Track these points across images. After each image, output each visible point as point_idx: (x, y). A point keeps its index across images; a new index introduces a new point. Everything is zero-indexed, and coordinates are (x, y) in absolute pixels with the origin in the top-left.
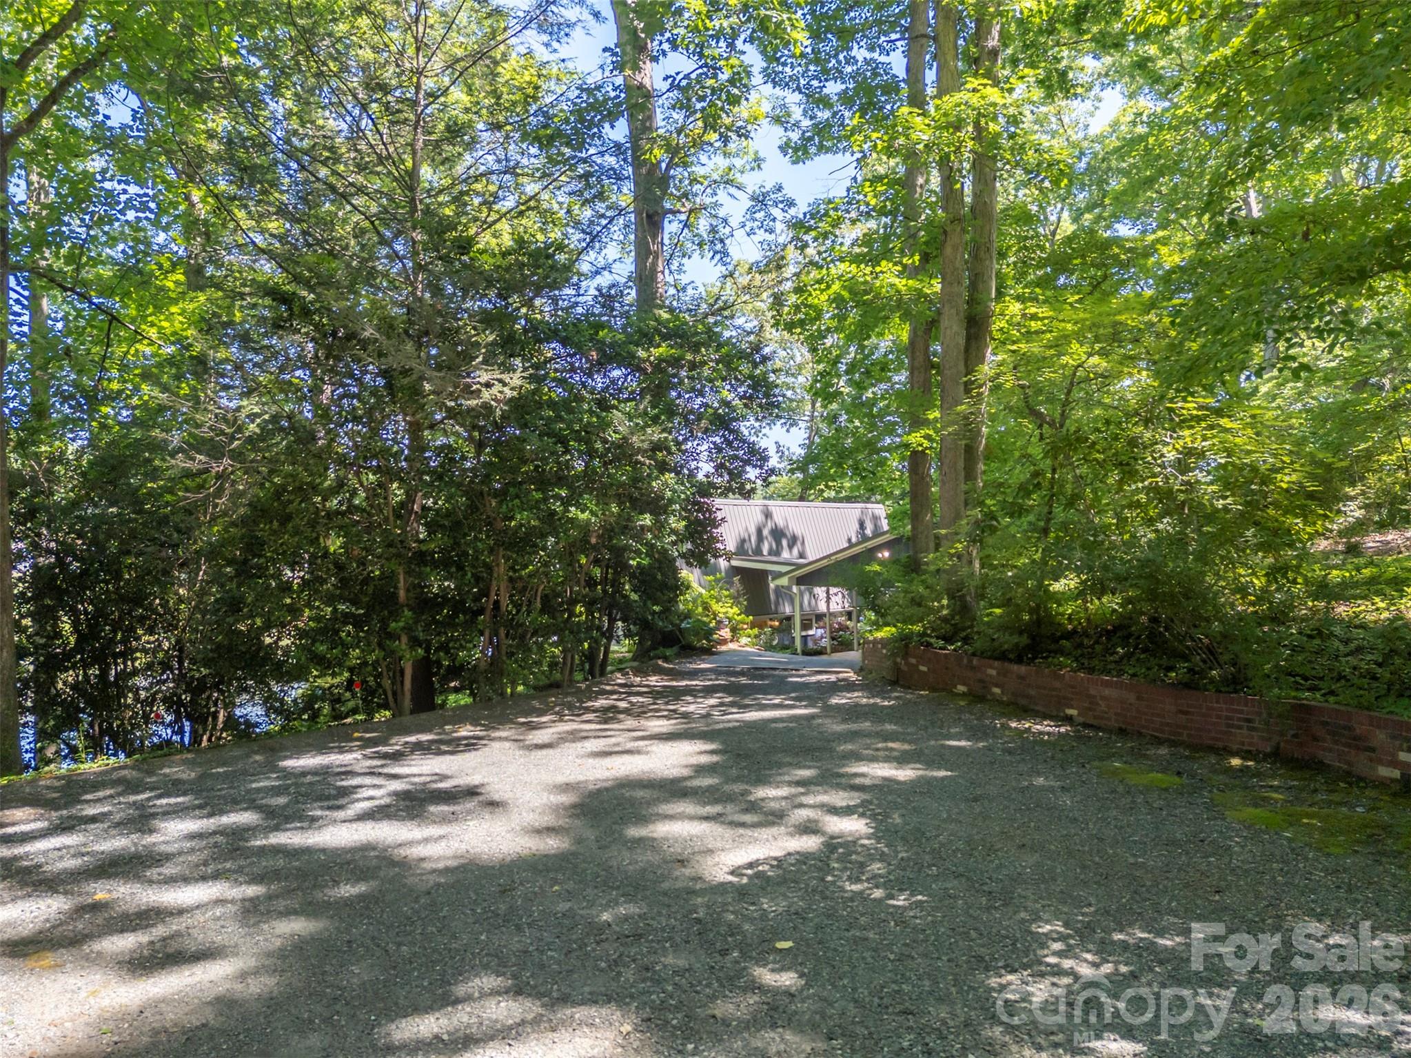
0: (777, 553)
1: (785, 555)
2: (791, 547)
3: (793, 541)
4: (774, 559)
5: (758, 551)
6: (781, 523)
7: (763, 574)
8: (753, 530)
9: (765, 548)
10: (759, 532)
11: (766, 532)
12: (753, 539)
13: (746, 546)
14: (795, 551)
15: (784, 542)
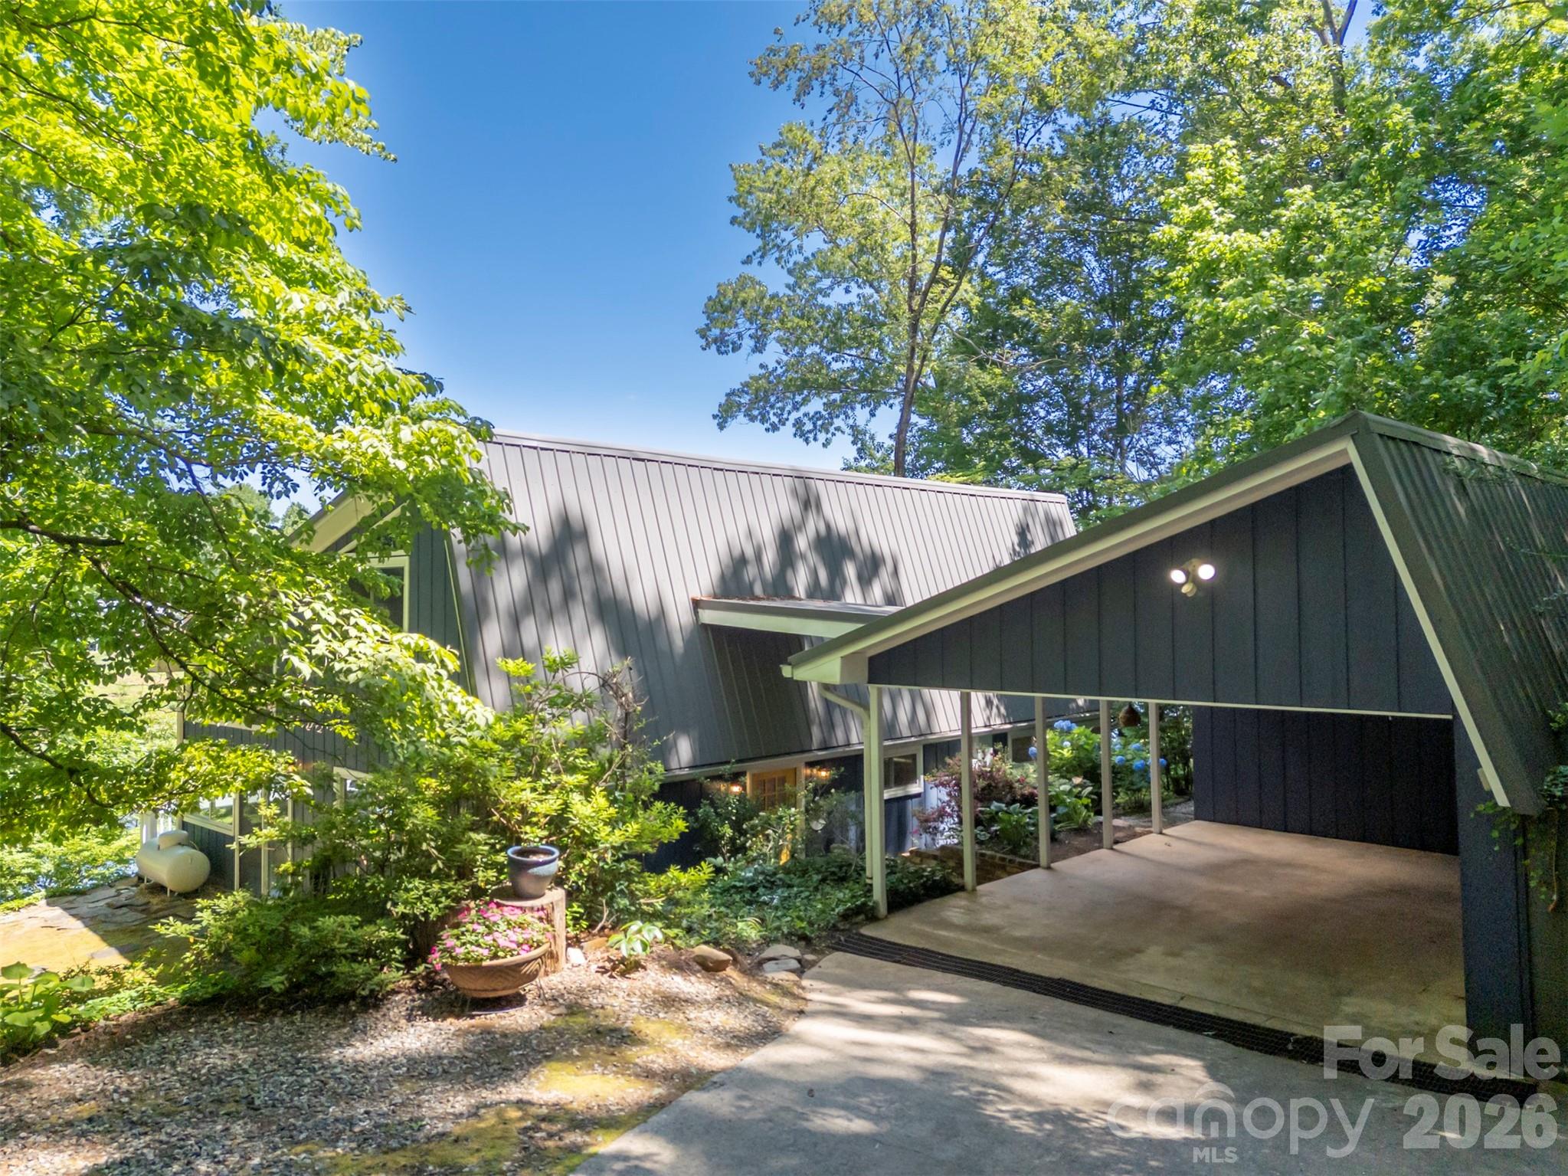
0: (834, 592)
1: (852, 597)
2: (865, 580)
3: (872, 566)
4: (818, 605)
5: (780, 587)
6: (841, 524)
7: (789, 646)
8: (767, 535)
9: (800, 581)
10: (785, 540)
11: (802, 543)
12: (770, 557)
13: (751, 572)
14: (877, 591)
15: (850, 570)
